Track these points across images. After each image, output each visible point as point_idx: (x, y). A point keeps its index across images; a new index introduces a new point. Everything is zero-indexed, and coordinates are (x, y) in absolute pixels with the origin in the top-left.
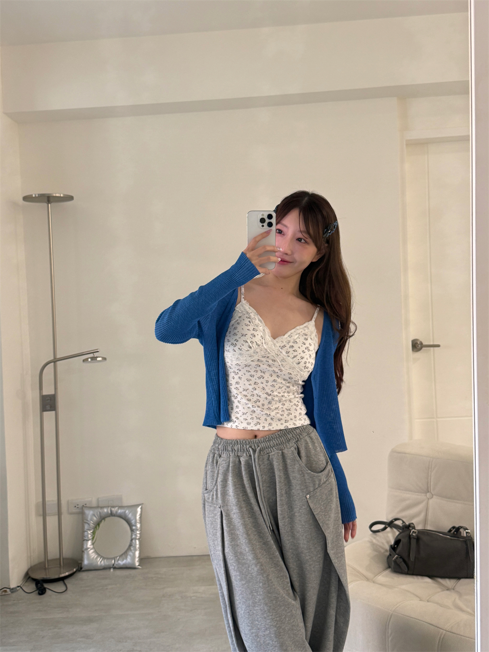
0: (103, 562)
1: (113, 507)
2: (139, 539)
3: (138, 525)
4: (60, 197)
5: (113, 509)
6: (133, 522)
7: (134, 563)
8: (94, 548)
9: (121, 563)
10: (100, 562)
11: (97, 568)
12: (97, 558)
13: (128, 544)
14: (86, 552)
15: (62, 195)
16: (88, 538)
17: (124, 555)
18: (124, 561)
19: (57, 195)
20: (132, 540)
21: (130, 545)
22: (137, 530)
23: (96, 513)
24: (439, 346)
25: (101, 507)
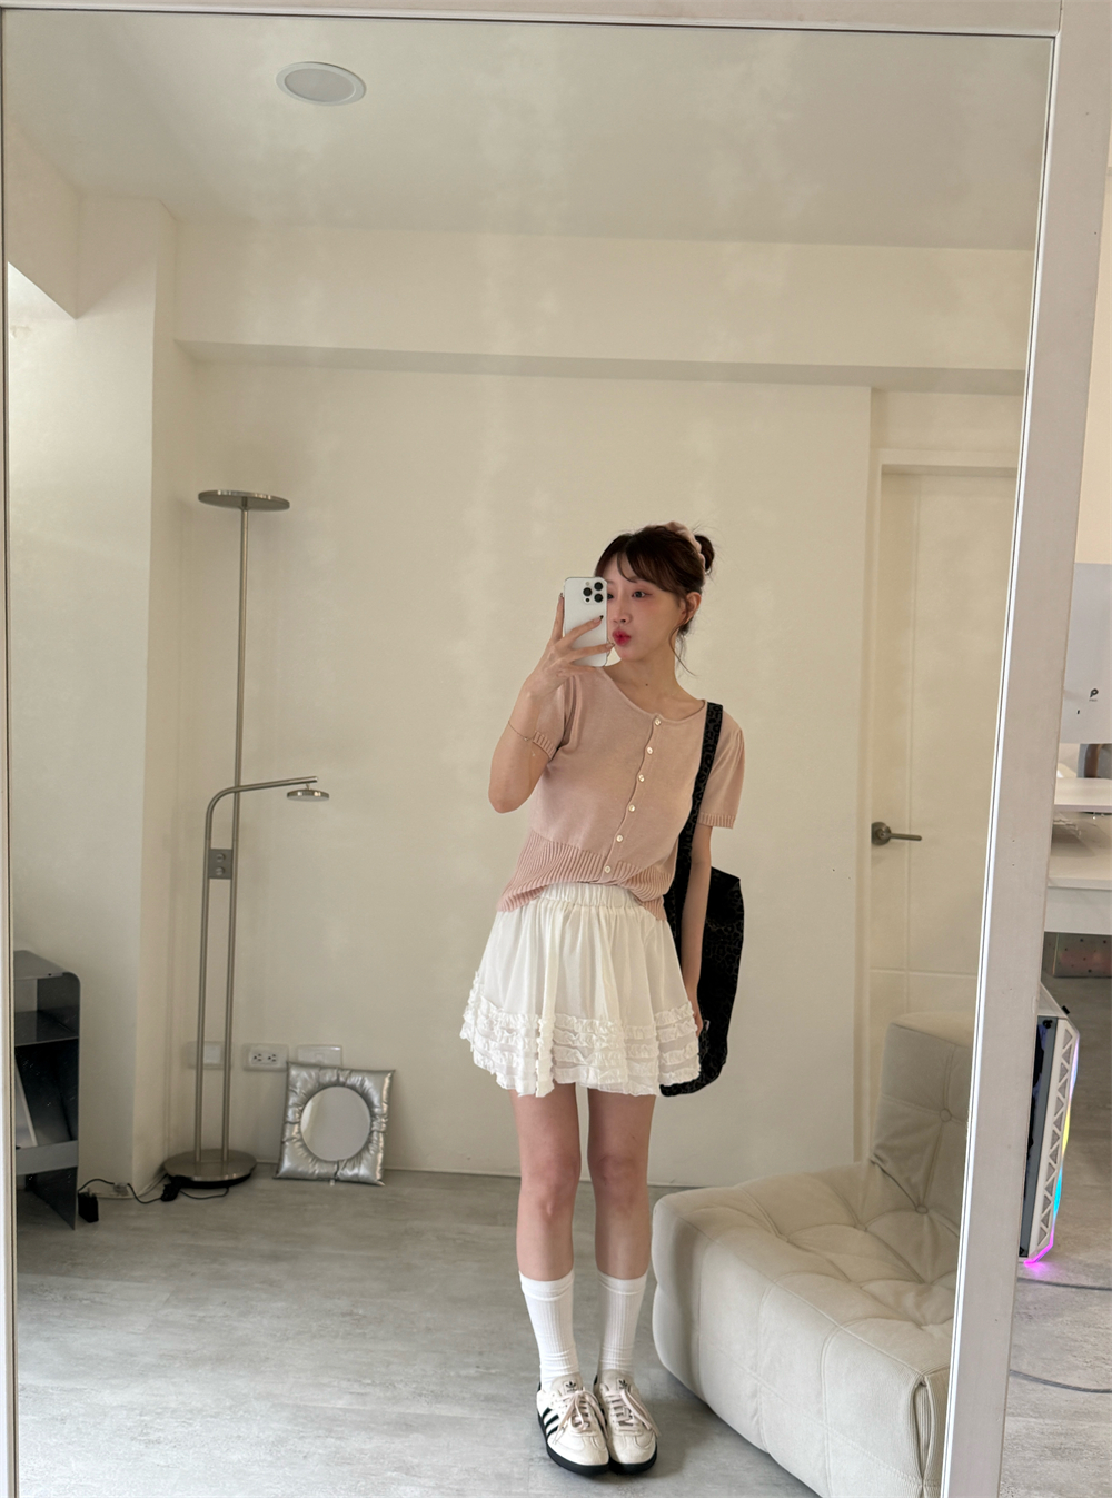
0: (317, 1166)
1: (343, 1070)
2: (383, 1133)
3: (385, 1107)
4: (266, 500)
5: (340, 1074)
6: (376, 1100)
7: (375, 1176)
8: (301, 1139)
9: (349, 1172)
10: (314, 1168)
11: (307, 1177)
12: (306, 1160)
13: (364, 1141)
14: (287, 1144)
15: (269, 498)
16: (294, 1119)
17: (356, 1159)
18: (356, 1171)
19: (261, 496)
20: (371, 1132)
21: (369, 1141)
22: (382, 1115)
23: (310, 1076)
24: (919, 838)
25: (321, 1067)
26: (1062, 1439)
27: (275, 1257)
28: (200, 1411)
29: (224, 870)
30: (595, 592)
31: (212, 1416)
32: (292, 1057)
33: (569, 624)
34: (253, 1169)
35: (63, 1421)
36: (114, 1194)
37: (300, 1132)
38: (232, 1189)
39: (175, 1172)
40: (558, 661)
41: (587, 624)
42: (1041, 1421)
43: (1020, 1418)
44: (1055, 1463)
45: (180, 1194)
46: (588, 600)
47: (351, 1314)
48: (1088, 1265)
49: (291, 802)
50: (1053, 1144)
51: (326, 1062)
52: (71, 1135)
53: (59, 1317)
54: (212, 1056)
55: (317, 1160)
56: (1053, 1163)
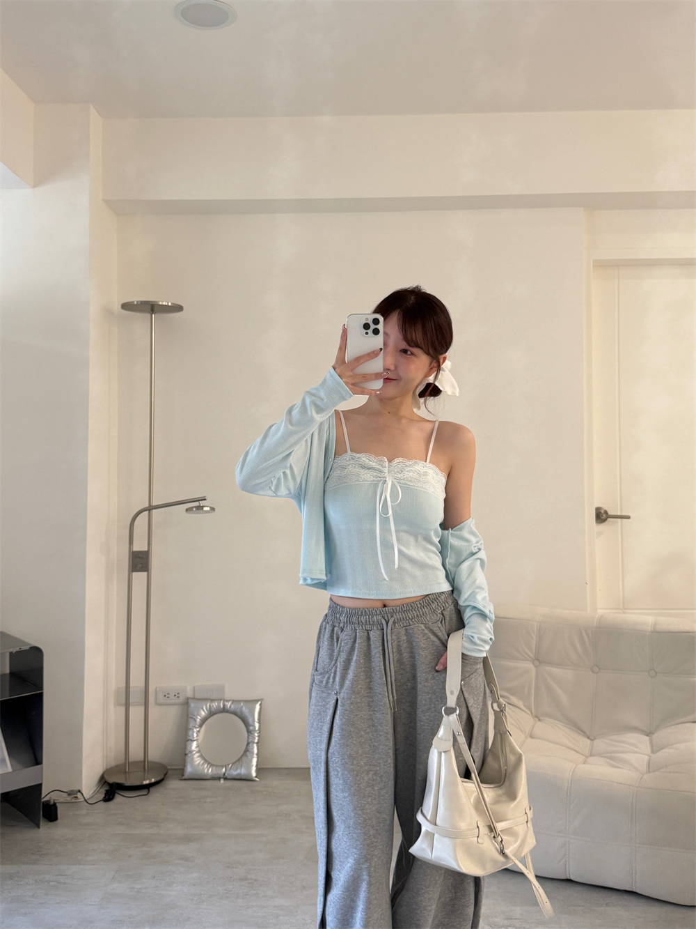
0: (210, 770)
2: (257, 743)
3: (257, 725)
4: (168, 306)
5: (227, 703)
6: (250, 721)
7: (251, 774)
8: (199, 751)
9: (234, 773)
10: (209, 771)
11: (204, 777)
12: (203, 764)
13: (244, 749)
14: (189, 755)
15: (170, 304)
16: (193, 737)
17: (238, 762)
18: (239, 771)
19: (164, 303)
20: (248, 744)
21: (247, 750)
22: (255, 731)
24: (627, 517)
25: (211, 700)
32: (190, 695)
34: (166, 774)
36: (69, 799)
38: (151, 789)
39: (111, 780)
45: (116, 795)
51: (214, 697)
52: (37, 761)
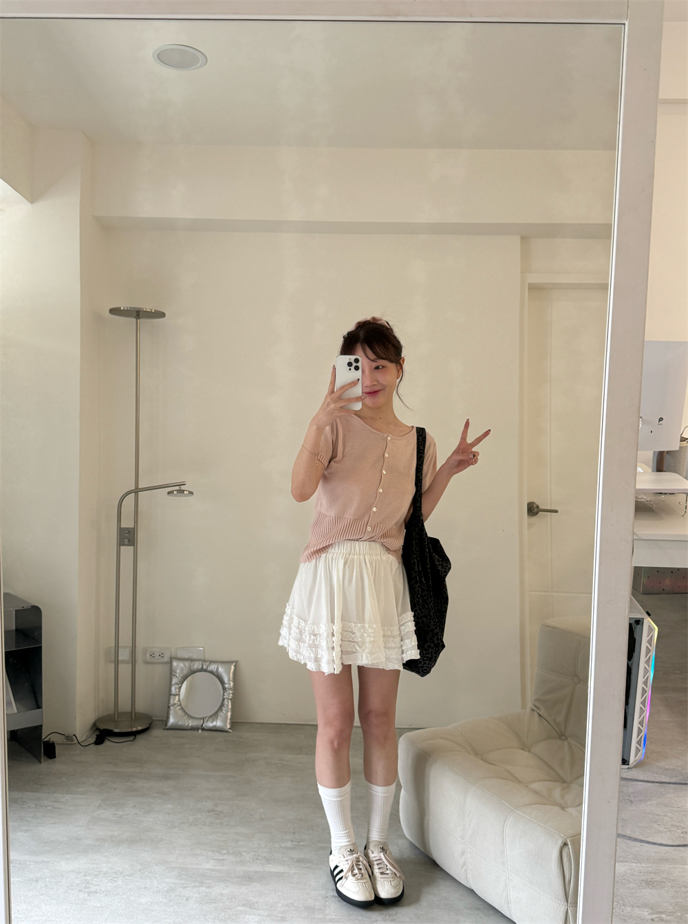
0: (190, 721)
1: (205, 661)
2: (231, 700)
3: (232, 684)
4: (151, 312)
5: (204, 664)
6: (226, 680)
7: (226, 725)
8: (180, 705)
9: (210, 724)
11: (185, 728)
12: (183, 717)
13: (219, 705)
14: (172, 708)
15: (153, 310)
16: (176, 692)
17: (215, 716)
18: (214, 723)
20: (224, 699)
21: (222, 705)
22: (230, 689)
23: (185, 666)
24: (556, 511)
25: (191, 660)
26: (653, 875)
27: (166, 777)
28: (121, 873)
29: (129, 540)
30: (354, 364)
31: (128, 876)
32: (173, 655)
33: (338, 384)
34: (150, 724)
35: (37, 881)
36: (65, 741)
37: (179, 700)
38: (138, 737)
39: (102, 727)
40: (332, 406)
41: (350, 384)
42: (639, 865)
43: (626, 864)
44: (649, 890)
45: (106, 740)
46: (350, 369)
47: (213, 811)
48: (666, 770)
49: (170, 498)
50: (643, 696)
51: (195, 657)
52: (39, 706)
53: (33, 817)
54: (124, 655)
55: (191, 717)
56: (643, 707)
